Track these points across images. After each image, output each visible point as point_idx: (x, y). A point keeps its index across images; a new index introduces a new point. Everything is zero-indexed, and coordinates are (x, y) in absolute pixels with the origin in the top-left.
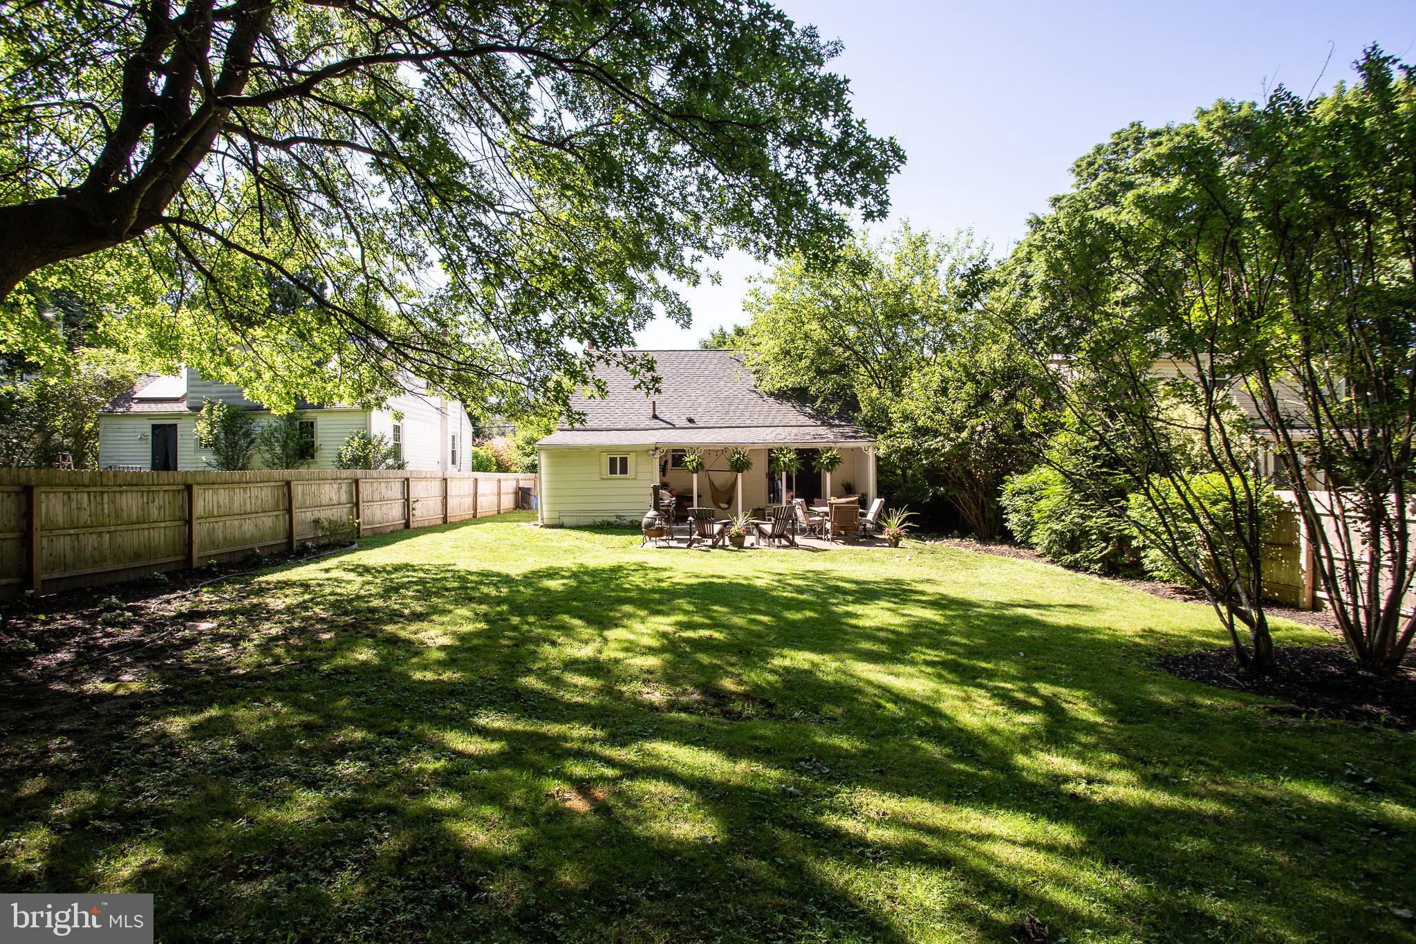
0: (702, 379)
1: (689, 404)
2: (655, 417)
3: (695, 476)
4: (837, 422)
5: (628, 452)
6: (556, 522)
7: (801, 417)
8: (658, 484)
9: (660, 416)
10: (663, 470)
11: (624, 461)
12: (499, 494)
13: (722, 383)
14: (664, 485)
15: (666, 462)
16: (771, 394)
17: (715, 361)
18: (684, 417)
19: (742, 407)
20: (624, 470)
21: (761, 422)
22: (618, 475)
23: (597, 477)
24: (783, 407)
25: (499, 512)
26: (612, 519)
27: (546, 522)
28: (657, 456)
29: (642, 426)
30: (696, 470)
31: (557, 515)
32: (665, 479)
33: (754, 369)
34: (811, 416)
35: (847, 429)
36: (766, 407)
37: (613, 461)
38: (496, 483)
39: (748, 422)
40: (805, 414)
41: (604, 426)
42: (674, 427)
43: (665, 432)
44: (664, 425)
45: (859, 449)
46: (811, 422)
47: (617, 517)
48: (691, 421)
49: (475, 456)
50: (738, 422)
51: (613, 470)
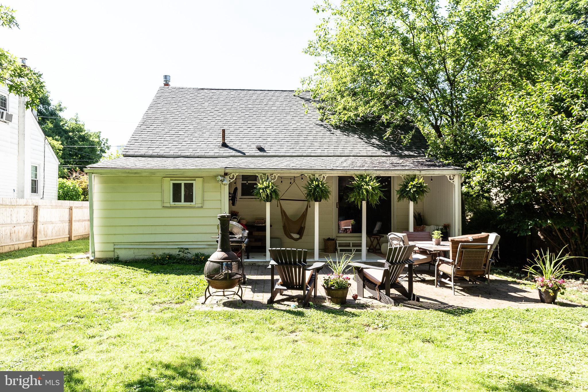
0: (270, 113)
1: (259, 134)
2: (224, 145)
3: (268, 204)
4: (406, 153)
5: (194, 178)
6: (111, 255)
7: (370, 148)
8: (226, 213)
9: (230, 145)
10: (233, 198)
11: (189, 187)
12: (70, 221)
13: (289, 117)
14: (234, 215)
15: (236, 189)
16: (337, 127)
17: (281, 99)
18: (254, 146)
19: (310, 138)
20: (189, 198)
21: (331, 152)
22: (183, 203)
23: (159, 205)
24: (351, 139)
25: (70, 239)
26: (175, 252)
27: (98, 255)
28: (227, 182)
29: (211, 154)
30: (268, 198)
31: (111, 247)
32: (234, 208)
33: (318, 106)
34: (379, 147)
35: (420, 159)
36: (334, 137)
37: (177, 188)
38: (67, 211)
39: (319, 152)
40: (373, 145)
41: (172, 153)
42: (244, 155)
43: (235, 159)
44: (234, 153)
45: (444, 177)
46: (380, 152)
47: (181, 250)
48: (261, 149)
49: (62, 187)
50: (309, 152)
51: (176, 198)
